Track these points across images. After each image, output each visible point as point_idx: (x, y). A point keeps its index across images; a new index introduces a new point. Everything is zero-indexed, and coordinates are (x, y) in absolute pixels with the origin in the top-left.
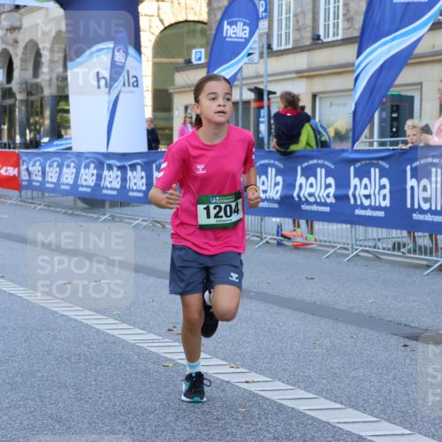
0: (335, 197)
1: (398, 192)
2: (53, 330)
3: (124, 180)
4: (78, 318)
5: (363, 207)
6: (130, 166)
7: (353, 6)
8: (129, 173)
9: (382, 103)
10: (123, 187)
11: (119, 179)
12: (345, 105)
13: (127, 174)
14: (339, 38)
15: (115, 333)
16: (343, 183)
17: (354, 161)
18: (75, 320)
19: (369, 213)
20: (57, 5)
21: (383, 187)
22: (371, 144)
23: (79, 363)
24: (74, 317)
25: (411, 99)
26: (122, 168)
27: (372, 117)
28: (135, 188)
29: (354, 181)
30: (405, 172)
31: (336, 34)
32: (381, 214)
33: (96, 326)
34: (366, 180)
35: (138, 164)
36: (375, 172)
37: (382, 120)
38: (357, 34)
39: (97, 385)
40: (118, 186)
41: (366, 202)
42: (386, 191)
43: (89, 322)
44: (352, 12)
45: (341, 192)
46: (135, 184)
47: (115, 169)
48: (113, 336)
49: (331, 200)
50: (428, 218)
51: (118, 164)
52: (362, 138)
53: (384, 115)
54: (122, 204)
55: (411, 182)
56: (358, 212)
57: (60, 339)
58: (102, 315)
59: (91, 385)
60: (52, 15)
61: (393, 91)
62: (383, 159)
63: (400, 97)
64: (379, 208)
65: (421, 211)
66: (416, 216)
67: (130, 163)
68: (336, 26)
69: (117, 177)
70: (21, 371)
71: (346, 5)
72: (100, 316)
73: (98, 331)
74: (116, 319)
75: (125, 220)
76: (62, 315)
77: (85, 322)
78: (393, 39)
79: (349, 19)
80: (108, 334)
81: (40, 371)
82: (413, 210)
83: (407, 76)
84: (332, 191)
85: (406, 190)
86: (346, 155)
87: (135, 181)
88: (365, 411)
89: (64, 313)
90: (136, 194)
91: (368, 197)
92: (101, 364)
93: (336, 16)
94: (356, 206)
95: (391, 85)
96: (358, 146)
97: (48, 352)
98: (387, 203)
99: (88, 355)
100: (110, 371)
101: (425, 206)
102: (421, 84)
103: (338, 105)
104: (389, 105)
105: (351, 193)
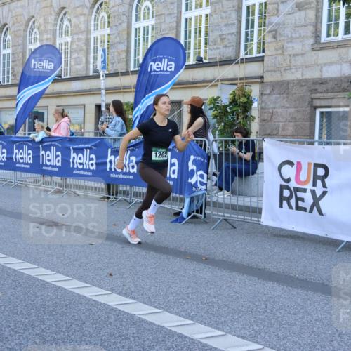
0: (6, 158)
1: (36, 157)
5: (20, 163)
7: (16, 69)
9: (29, 115)
12: (12, 114)
14: (10, 83)
16: (10, 152)
17: (16, 142)
19: (23, 166)
21: (29, 154)
22: (25, 134)
25: (43, 114)
27: (25, 121)
29: (16, 151)
30: (39, 148)
31: (8, 81)
32: (28, 166)
34: (21, 151)
36: (26, 147)
37: (29, 123)
38: (18, 82)
41: (21, 161)
42: (31, 156)
44: (16, 72)
45: (9, 156)
49: (5, 159)
50: (50, 169)
52: (20, 131)
53: (30, 120)
55: (42, 152)
56: (18, 165)
61: (35, 109)
62: (29, 141)
63: (38, 112)
64: (28, 164)
65: (46, 165)
66: (44, 168)
68: (8, 77)
71: (12, 68)
78: (34, 87)
79: (14, 75)
82: (43, 165)
83: (42, 103)
84: (5, 155)
85: (39, 156)
86: (12, 139)
88: (17, 258)
91: (22, 158)
93: (8, 73)
94: (16, 163)
95: (34, 107)
96: (18, 135)
98: (31, 162)
101: (49, 163)
102: (48, 107)
103: (9, 115)
104: (33, 116)
105: (14, 157)
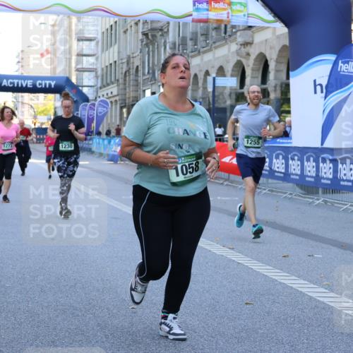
2: (273, 295)
3: (336, 171)
4: (294, 286)
6: (341, 159)
8: (340, 166)
10: (335, 177)
11: (331, 170)
13: (337, 166)
15: (325, 300)
18: (292, 287)
20: (282, 25)
23: (294, 324)
24: (291, 285)
26: (334, 161)
28: (345, 178)
33: (309, 294)
35: (348, 158)
39: (308, 343)
40: (331, 177)
43: (303, 290)
46: (345, 175)
47: (328, 162)
48: (323, 303)
51: (331, 158)
54: (334, 192)
57: (279, 303)
58: (314, 284)
59: (303, 343)
60: (278, 33)
67: (341, 157)
69: (330, 168)
70: (247, 328)
72: (312, 286)
73: (311, 298)
74: (326, 289)
75: (336, 205)
76: (280, 283)
77: (300, 289)
80: (319, 301)
81: (261, 329)
87: (345, 172)
89: (282, 281)
90: (346, 183)
92: (313, 326)
97: (269, 313)
99: (302, 317)
100: (320, 332)
